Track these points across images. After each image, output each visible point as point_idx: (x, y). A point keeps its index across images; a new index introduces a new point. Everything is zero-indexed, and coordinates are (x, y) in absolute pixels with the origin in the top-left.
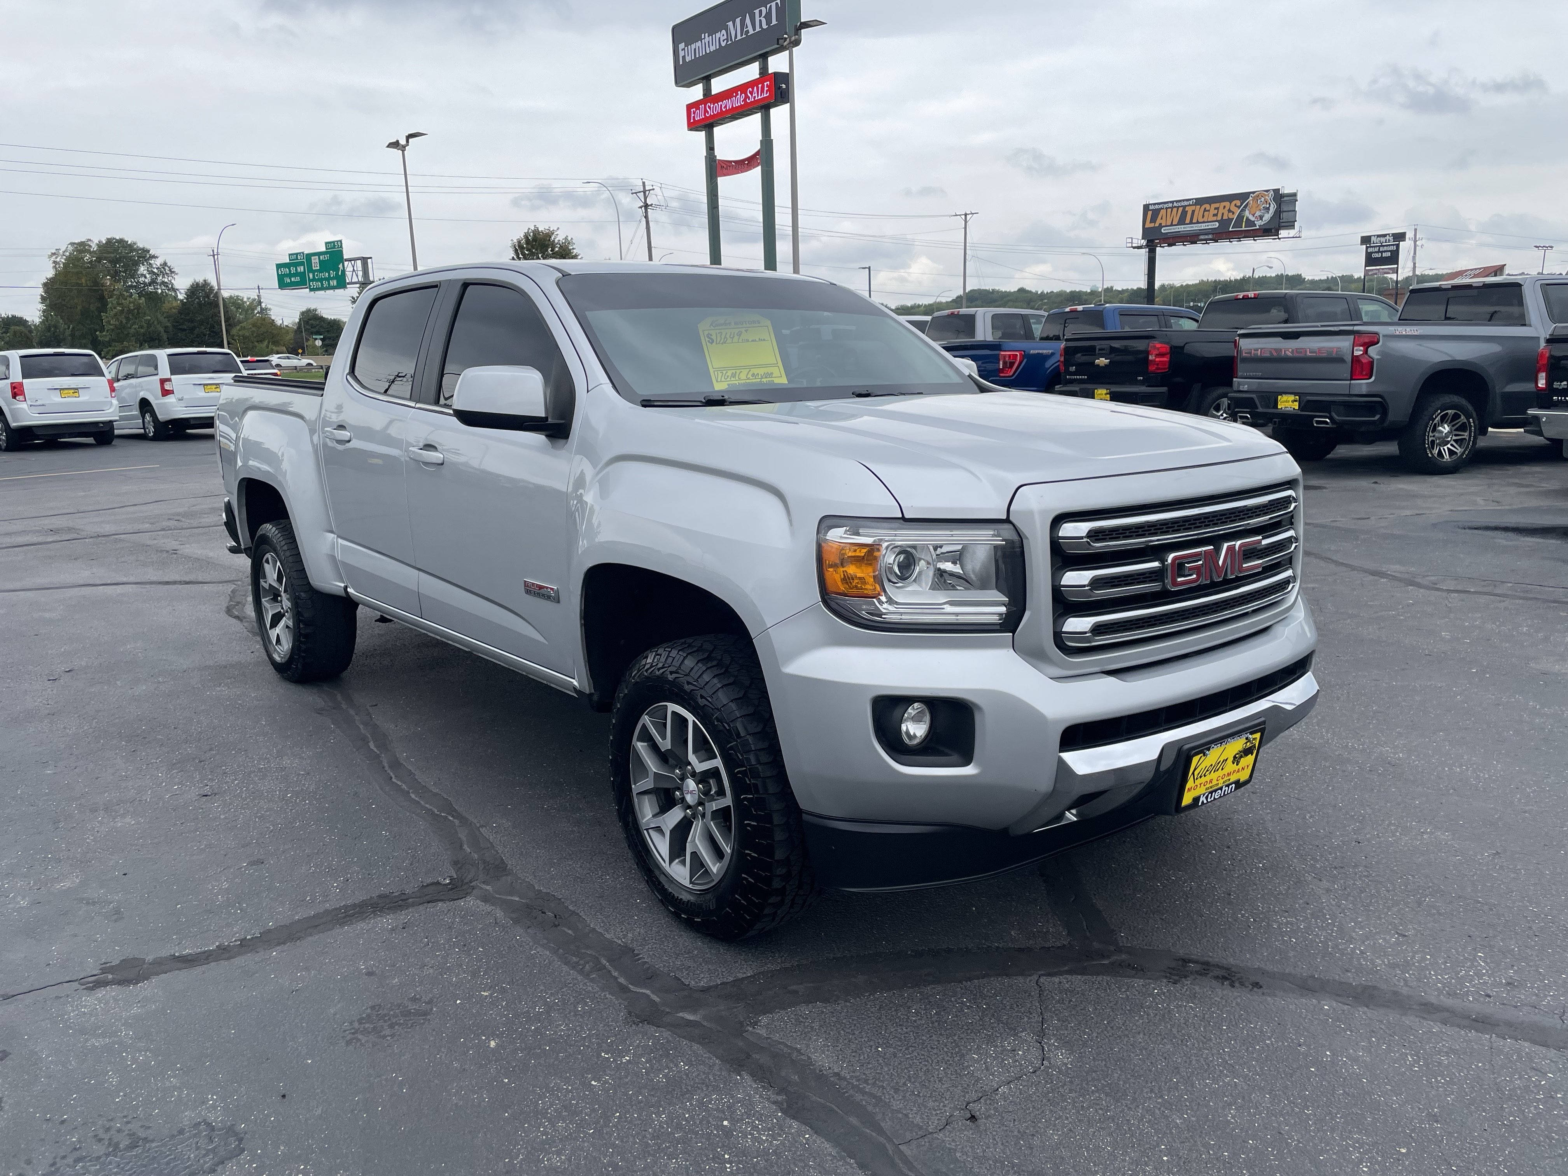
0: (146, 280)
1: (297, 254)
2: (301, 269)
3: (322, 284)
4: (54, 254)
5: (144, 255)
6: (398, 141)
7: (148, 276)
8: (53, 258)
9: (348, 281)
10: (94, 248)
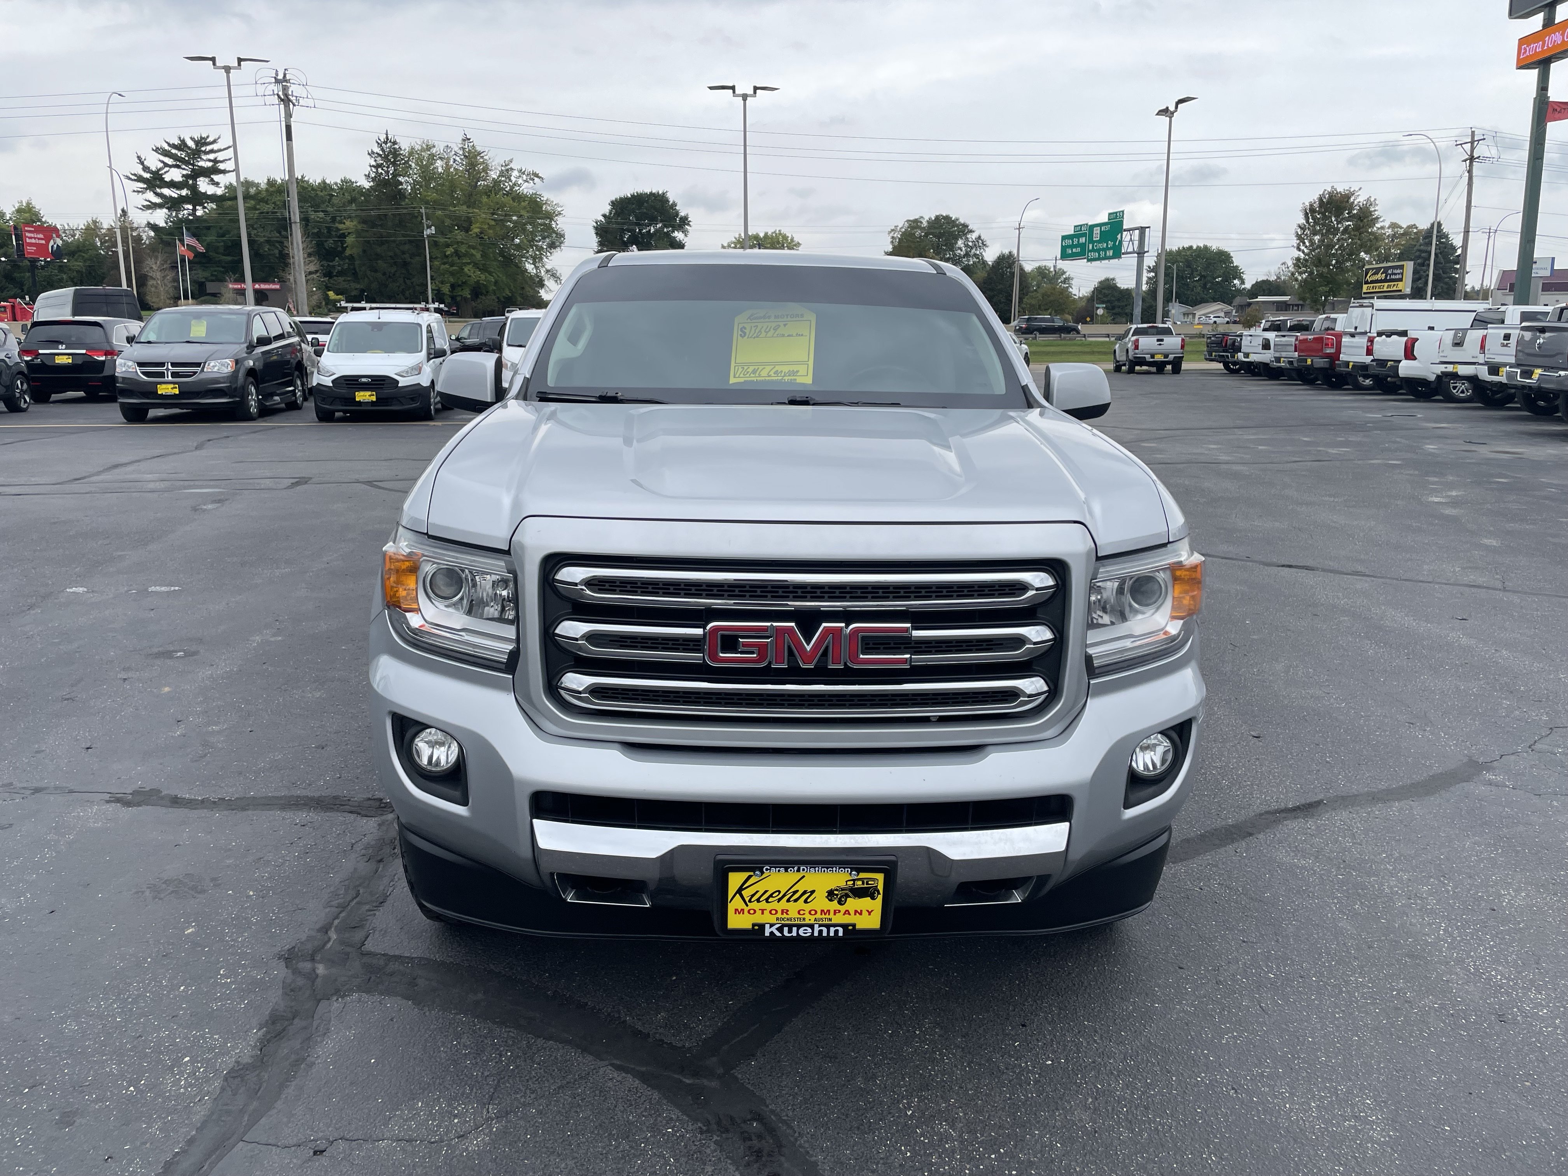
0: (962, 253)
1: (1081, 226)
2: (1082, 240)
3: (1099, 255)
4: (892, 230)
5: (964, 230)
6: (1167, 108)
7: (964, 249)
8: (891, 235)
9: (1123, 251)
10: (925, 224)
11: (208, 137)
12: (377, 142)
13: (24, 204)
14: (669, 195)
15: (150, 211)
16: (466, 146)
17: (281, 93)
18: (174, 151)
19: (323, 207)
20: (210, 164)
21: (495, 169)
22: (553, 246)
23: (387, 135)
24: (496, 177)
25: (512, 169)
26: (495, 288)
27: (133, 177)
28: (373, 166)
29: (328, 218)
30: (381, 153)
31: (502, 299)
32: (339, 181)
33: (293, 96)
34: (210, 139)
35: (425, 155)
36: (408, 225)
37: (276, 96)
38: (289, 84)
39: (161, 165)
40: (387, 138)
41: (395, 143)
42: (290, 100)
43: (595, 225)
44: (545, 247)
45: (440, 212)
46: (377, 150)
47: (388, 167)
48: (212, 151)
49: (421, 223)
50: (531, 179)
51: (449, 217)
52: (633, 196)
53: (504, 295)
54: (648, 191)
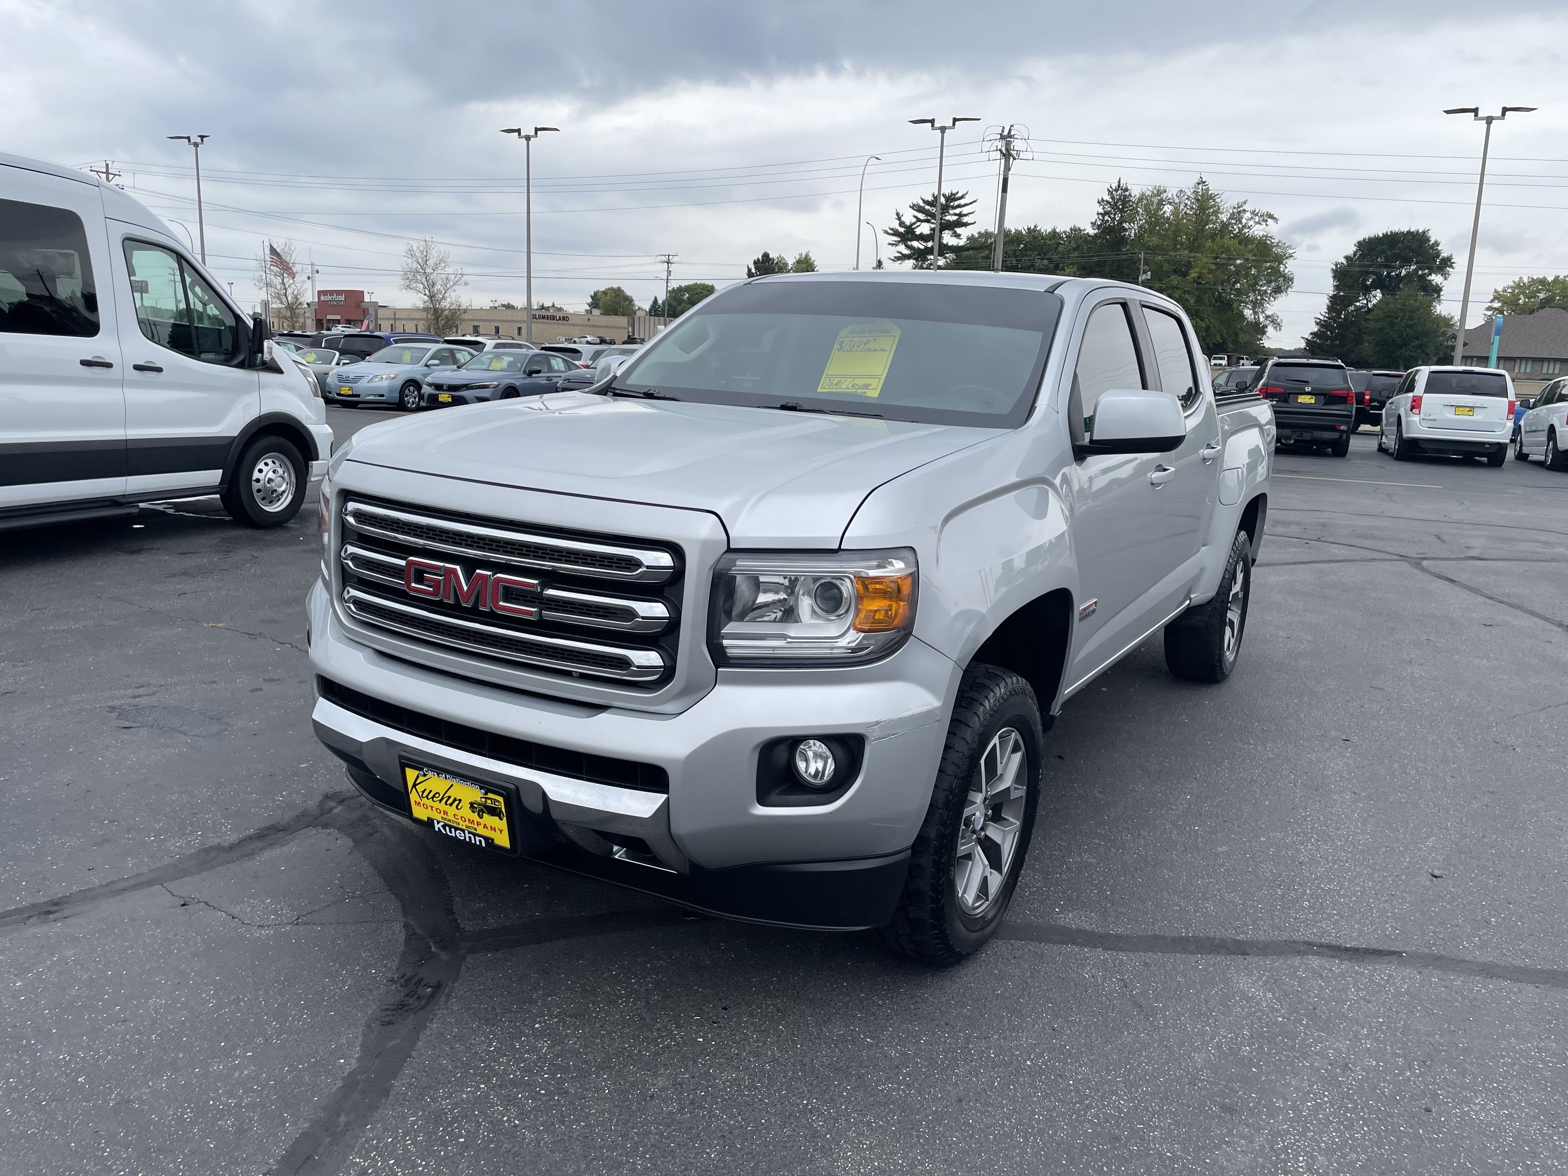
11: (957, 193)
12: (1108, 190)
13: (803, 256)
14: (1430, 234)
15: (900, 262)
16: (1200, 190)
17: (1003, 149)
18: (927, 207)
19: (1049, 255)
20: (955, 218)
21: (1227, 211)
22: (1278, 290)
23: (1119, 182)
24: (1225, 220)
25: (1244, 211)
26: (1204, 334)
27: (890, 232)
28: (1101, 214)
29: (1051, 266)
30: (1111, 200)
31: (1212, 346)
32: (1068, 230)
33: (1014, 150)
34: (959, 195)
35: (1155, 200)
36: (1125, 270)
37: (999, 152)
38: (1012, 140)
39: (914, 220)
40: (1119, 186)
41: (1126, 190)
42: (1011, 155)
43: (1334, 267)
44: (1269, 292)
45: (1160, 258)
46: (1107, 198)
47: (1115, 215)
48: (959, 206)
49: (1139, 269)
50: (1263, 221)
51: (1168, 262)
52: (1385, 236)
53: (1214, 341)
54: (1404, 229)
